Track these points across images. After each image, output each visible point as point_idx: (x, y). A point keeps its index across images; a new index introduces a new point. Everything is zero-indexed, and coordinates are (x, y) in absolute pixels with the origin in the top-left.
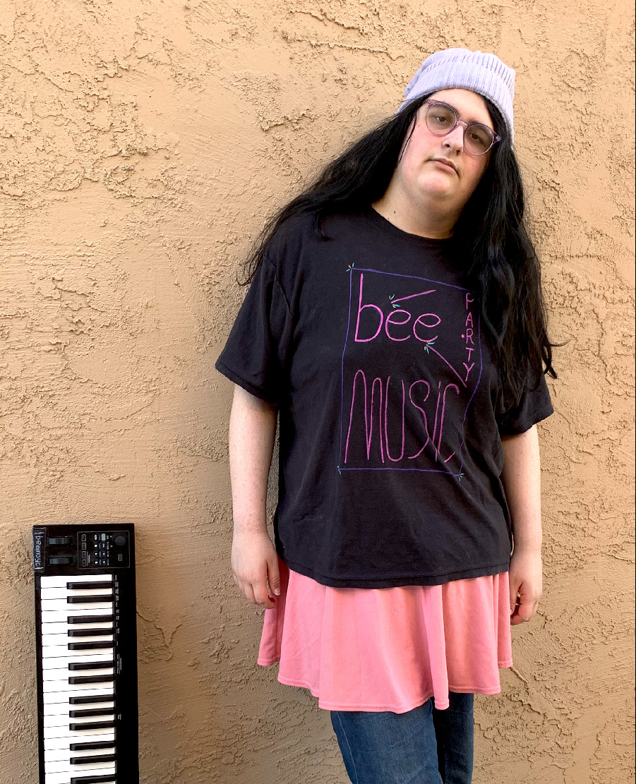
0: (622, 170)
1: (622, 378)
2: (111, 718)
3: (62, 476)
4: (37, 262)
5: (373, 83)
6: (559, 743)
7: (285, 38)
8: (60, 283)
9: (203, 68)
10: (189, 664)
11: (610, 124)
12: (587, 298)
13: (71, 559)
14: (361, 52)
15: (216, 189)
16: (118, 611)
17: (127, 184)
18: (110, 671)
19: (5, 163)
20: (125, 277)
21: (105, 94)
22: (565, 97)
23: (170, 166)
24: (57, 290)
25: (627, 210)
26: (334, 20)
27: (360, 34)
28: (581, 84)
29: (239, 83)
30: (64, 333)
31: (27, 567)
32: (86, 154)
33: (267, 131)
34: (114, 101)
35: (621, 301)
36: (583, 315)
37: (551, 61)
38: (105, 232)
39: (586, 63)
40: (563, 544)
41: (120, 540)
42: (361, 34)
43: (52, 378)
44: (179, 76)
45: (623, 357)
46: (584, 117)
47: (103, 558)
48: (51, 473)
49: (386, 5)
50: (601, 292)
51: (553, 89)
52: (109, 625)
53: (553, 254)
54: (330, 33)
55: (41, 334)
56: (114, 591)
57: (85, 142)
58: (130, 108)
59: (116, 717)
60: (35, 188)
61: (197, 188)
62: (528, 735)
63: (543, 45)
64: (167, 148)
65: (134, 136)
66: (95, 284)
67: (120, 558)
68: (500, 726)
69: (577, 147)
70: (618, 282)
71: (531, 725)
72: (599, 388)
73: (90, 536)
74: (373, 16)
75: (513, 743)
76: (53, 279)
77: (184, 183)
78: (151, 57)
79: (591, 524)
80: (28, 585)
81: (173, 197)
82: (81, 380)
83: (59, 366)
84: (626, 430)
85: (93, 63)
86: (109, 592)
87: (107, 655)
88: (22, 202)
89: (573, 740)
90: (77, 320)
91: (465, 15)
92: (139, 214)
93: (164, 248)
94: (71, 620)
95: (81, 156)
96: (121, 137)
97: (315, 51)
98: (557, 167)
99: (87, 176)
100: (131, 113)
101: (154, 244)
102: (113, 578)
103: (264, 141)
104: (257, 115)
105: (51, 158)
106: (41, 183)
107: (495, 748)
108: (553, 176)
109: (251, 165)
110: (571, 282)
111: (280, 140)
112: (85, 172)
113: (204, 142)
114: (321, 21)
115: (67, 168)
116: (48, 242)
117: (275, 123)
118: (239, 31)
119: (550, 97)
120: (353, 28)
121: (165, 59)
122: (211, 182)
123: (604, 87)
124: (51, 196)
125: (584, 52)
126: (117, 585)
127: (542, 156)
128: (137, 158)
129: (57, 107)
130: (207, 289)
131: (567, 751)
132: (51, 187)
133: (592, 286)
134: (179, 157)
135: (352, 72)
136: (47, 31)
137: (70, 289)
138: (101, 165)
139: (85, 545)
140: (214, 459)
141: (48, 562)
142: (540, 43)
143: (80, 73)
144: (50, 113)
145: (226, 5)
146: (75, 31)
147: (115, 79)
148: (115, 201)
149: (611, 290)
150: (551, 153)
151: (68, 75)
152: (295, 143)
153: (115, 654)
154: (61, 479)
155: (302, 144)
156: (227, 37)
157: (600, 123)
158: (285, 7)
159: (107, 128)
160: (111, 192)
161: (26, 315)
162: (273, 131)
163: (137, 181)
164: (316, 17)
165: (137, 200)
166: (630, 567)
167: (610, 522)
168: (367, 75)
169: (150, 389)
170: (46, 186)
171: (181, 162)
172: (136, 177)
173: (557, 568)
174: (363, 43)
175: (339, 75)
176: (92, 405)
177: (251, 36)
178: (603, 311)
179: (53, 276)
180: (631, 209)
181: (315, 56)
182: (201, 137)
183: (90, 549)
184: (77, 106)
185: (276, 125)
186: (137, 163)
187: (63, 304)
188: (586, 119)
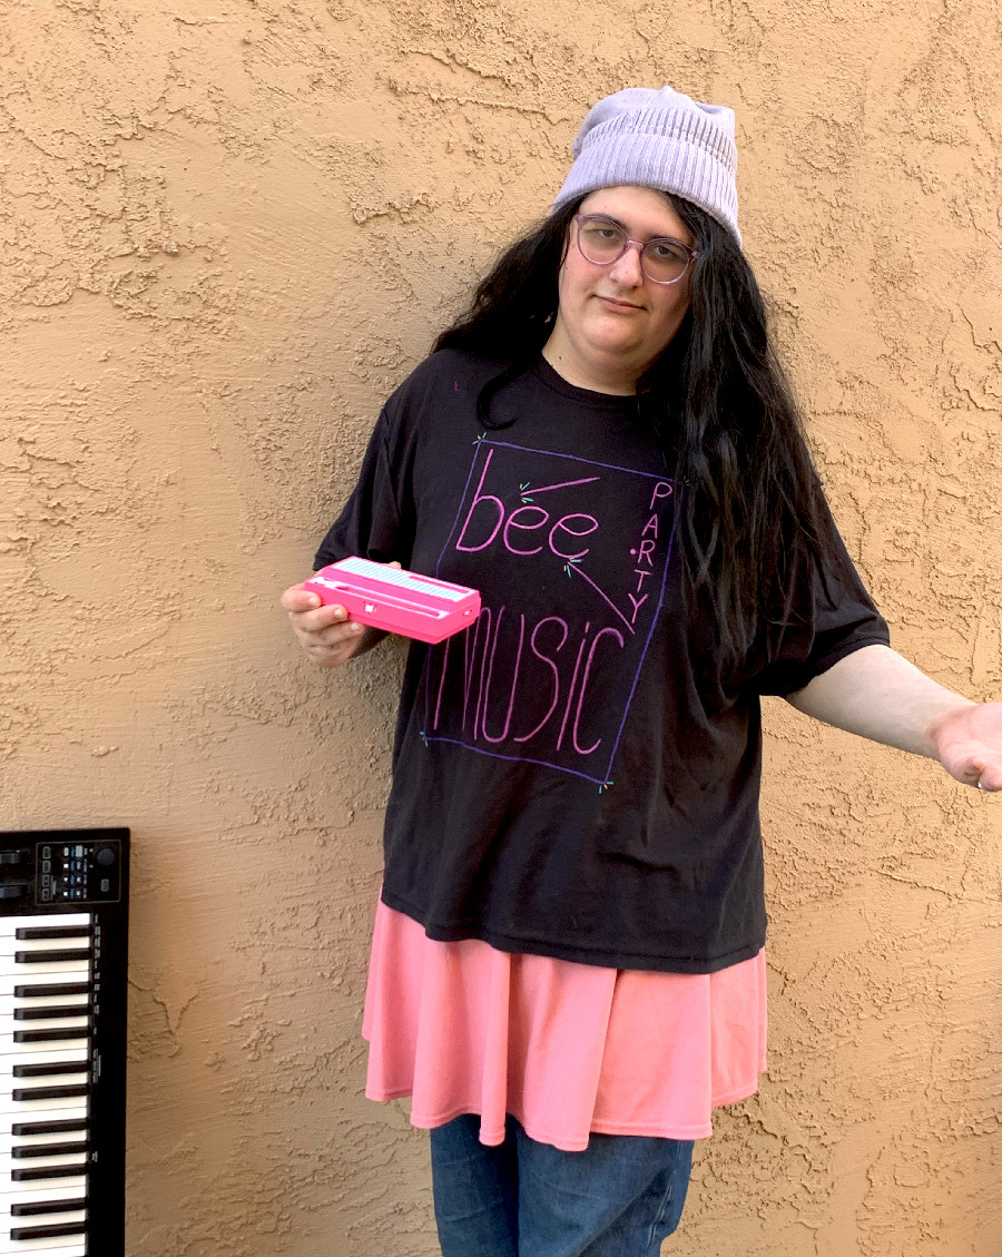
0: (890, 288)
1: (896, 595)
2: (81, 1159)
3: (15, 751)
5: (522, 157)
6: (807, 1185)
7: (393, 89)
8: (31, 446)
9: (268, 127)
10: (207, 1062)
11: (872, 221)
12: (841, 476)
13: (24, 889)
14: (506, 111)
15: (282, 308)
16: (97, 976)
17: (146, 298)
18: (81, 1079)
20: (135, 439)
21: (116, 164)
22: (807, 182)
23: (212, 272)
24: (26, 458)
25: (899, 346)
26: (466, 64)
27: (503, 86)
28: (828, 163)
29: (320, 153)
30: (31, 524)
32: (82, 252)
33: (363, 223)
34: (130, 174)
35: (892, 481)
36: (835, 501)
37: (785, 130)
38: (108, 370)
39: (837, 134)
40: (811, 856)
41: (105, 855)
42: (507, 85)
43: (9, 593)
44: (231, 141)
45: (896, 565)
46: (833, 211)
47: (78, 886)
49: (544, 44)
50: (862, 467)
51: (788, 169)
52: (83, 1000)
54: (461, 83)
56: (92, 942)
57: (80, 234)
58: (153, 186)
59: (90, 1157)
61: (253, 306)
62: (758, 1172)
63: (774, 107)
64: (210, 245)
65: (158, 225)
66: (87, 448)
67: (104, 885)
68: (713, 1159)
69: (825, 253)
70: (886, 453)
71: (762, 1156)
73: (57, 851)
74: (523, 61)
75: (734, 1187)
76: (21, 440)
77: (233, 298)
78: (189, 111)
79: (853, 825)
81: (215, 318)
82: (54, 597)
83: (20, 575)
85: (100, 118)
86: (83, 943)
87: (78, 1051)
89: (830, 1179)
90: (55, 504)
91: (659, 62)
92: (159, 339)
93: (198, 395)
94: (21, 991)
95: (72, 254)
96: (138, 228)
97: (437, 108)
98: (794, 283)
99: (82, 284)
100: (154, 192)
101: (182, 388)
102: (93, 919)
103: (360, 239)
104: (348, 200)
105: (28, 256)
106: (8, 294)
107: (704, 1196)
108: (788, 296)
109: (337, 274)
111: (382, 239)
112: (79, 279)
113: (265, 238)
114: (448, 65)
115: (52, 273)
116: (16, 383)
117: (375, 213)
118: (325, 78)
119: (784, 181)
120: (494, 77)
121: (210, 115)
122: (274, 297)
123: (863, 168)
124: (24, 314)
125: (834, 118)
126: (98, 931)
127: (773, 266)
128: (160, 260)
129: (39, 181)
130: (262, 457)
131: (820, 1198)
132: (24, 300)
133: (847, 458)
134: (226, 259)
135: (491, 141)
136: (32, 70)
137: (46, 456)
138: (104, 269)
139: (47, 864)
142: (769, 104)
143: (79, 133)
144: (29, 189)
145: (305, 40)
146: (74, 71)
147: (133, 142)
148: (123, 323)
149: (876, 464)
150: (785, 262)
151: (60, 135)
152: (404, 243)
153: (91, 1048)
154: (13, 755)
155: (415, 245)
156: (306, 87)
157: (857, 219)
158: (392, 44)
159: (118, 215)
160: (118, 310)
162: (371, 224)
163: (160, 294)
164: (440, 60)
165: (159, 323)
166: (913, 892)
167: (882, 821)
168: (514, 145)
169: (165, 610)
170: (18, 297)
171: (230, 267)
172: (158, 288)
173: (802, 896)
174: (509, 98)
175: (472, 145)
176: (70, 636)
177: (341, 84)
178: (864, 493)
179: (20, 435)
180: (906, 345)
181: (437, 116)
182: (261, 231)
183: (57, 871)
184: (72, 180)
185: (377, 215)
186: (162, 268)
187: (35, 479)
188: (837, 213)
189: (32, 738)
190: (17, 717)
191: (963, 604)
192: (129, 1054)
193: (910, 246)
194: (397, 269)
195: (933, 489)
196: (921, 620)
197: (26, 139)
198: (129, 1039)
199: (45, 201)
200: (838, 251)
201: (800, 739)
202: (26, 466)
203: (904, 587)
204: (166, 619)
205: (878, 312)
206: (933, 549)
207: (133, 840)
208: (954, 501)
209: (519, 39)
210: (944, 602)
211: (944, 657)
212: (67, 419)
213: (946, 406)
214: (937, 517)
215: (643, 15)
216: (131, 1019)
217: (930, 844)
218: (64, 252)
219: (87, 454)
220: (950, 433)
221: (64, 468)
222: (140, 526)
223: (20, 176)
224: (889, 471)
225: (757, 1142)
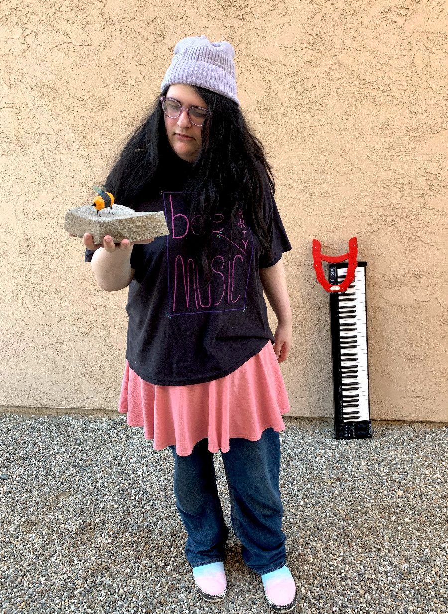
3: (417, 247)
4: (419, 162)
8: (427, 170)
19: (411, 124)
30: (425, 190)
43: (418, 208)
55: (416, 191)
60: (422, 133)
76: (425, 168)
82: (430, 209)
83: (421, 203)
88: (416, 139)
90: (432, 185)
99: (443, 127)
105: (430, 120)
115: (436, 124)
116: (424, 154)
124: (428, 136)
129: (435, 100)
132: (428, 132)
136: (435, 71)
137: (431, 172)
144: (432, 103)
161: (411, 183)
176: (433, 219)
187: (427, 179)
189: (421, 244)
190: (418, 239)
197: (432, 90)
199: (435, 106)
202: (425, 175)
212: (436, 163)
218: (439, 119)
219: (441, 172)
221: (435, 175)
223: (430, 100)
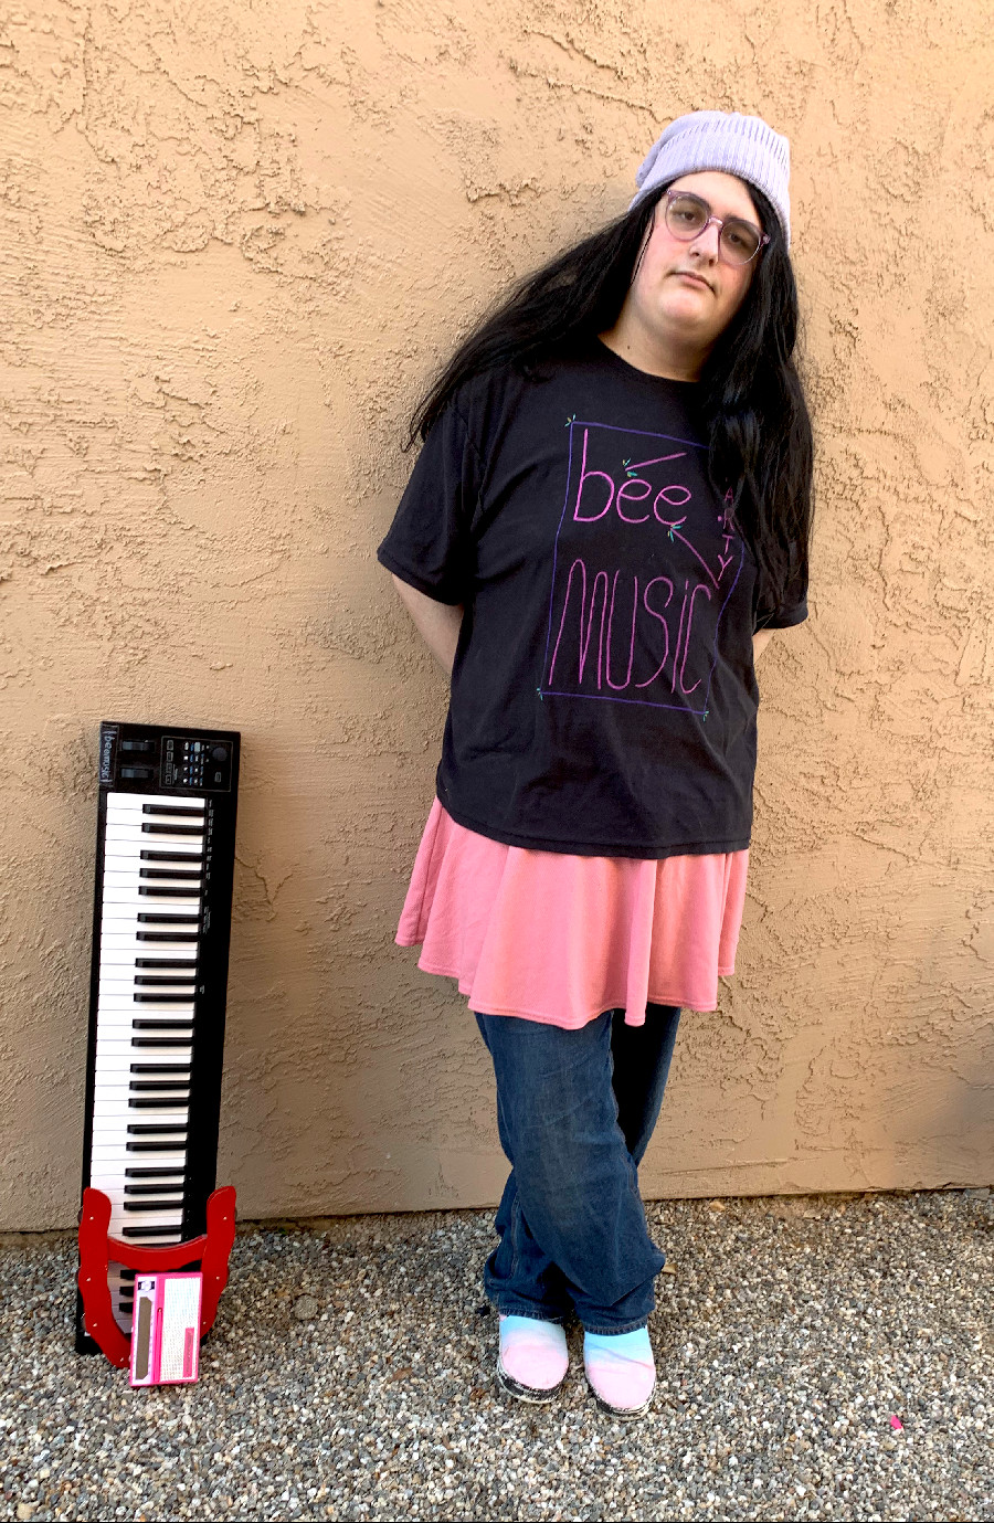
0: (941, 319)
1: (904, 603)
2: (191, 990)
4: (134, 350)
6: (761, 1067)
7: (514, 69)
8: (167, 384)
9: (395, 97)
10: (297, 928)
11: (935, 252)
12: (874, 490)
13: (151, 773)
14: (615, 104)
15: (396, 276)
16: (210, 849)
17: (273, 253)
18: (193, 929)
19: (101, 200)
20: (257, 388)
21: (251, 117)
22: (882, 208)
23: (334, 235)
24: (161, 396)
25: (941, 375)
26: (583, 51)
27: (616, 78)
28: (903, 190)
29: (442, 127)
30: (165, 457)
31: (88, 777)
32: (218, 202)
33: (475, 201)
34: (265, 128)
35: (916, 499)
36: (866, 513)
37: (869, 153)
38: (237, 320)
39: (915, 162)
40: (799, 816)
41: (220, 753)
42: (619, 77)
43: (144, 518)
44: (359, 105)
46: (902, 239)
47: (196, 775)
48: (131, 651)
49: (658, 39)
50: (893, 484)
51: (867, 193)
52: (197, 867)
53: (838, 425)
54: (576, 70)
55: (133, 455)
56: (206, 821)
57: (217, 184)
58: (285, 143)
59: (198, 989)
60: (142, 241)
61: (370, 272)
62: (724, 1055)
63: (862, 128)
64: (334, 208)
65: (288, 184)
66: (214, 392)
67: (218, 777)
68: (690, 1041)
69: (888, 280)
70: (915, 473)
71: (730, 1043)
72: (873, 613)
73: (179, 744)
74: (636, 54)
75: (705, 1064)
76: (157, 378)
77: (352, 261)
78: (322, 70)
79: (839, 793)
80: (88, 802)
81: (335, 280)
82: (182, 526)
83: (153, 503)
84: (899, 674)
85: (239, 67)
86: (199, 822)
87: (192, 907)
88: (122, 261)
89: (780, 1066)
91: (762, 70)
92: (285, 297)
93: (316, 352)
94: (146, 855)
95: (208, 203)
96: (270, 183)
97: (553, 93)
98: (857, 304)
99: (217, 234)
100: (287, 150)
101: (301, 345)
102: (207, 803)
103: (471, 217)
104: (462, 177)
105: (168, 201)
106: (150, 237)
107: (680, 1068)
108: (850, 317)
109: (448, 249)
110: (856, 466)
111: (491, 218)
112: (214, 229)
113: (385, 206)
114: (565, 50)
115: (190, 219)
116: (154, 324)
117: (487, 192)
118: (451, 50)
119: (861, 204)
120: (608, 67)
121: (342, 76)
122: (389, 265)
123: (934, 199)
125: (915, 145)
126: (211, 813)
127: (840, 287)
128: (290, 218)
130: (368, 416)
131: (769, 1078)
132: (165, 244)
133: (881, 475)
134: (348, 223)
135: (599, 132)
137: (179, 395)
138: (237, 221)
139: (170, 755)
140: (356, 654)
141: (119, 773)
142: (858, 125)
143: (219, 81)
144: (171, 133)
145: (435, 8)
146: (217, 17)
147: (270, 96)
148: (252, 276)
149: (906, 482)
150: (852, 284)
151: (202, 81)
152: (511, 226)
153: (203, 905)
154: (144, 661)
155: (520, 227)
156: (433, 56)
157: (922, 250)
158: (518, 23)
159: (252, 168)
160: (249, 263)
161: (114, 426)
162: (483, 203)
163: (287, 251)
164: (559, 44)
165: (285, 279)
166: (880, 853)
167: (863, 792)
168: (620, 139)
169: (277, 549)
170: (158, 241)
171: (351, 231)
172: (286, 245)
173: (789, 846)
174: (619, 91)
175: (583, 135)
176: (195, 562)
177: (466, 59)
178: (891, 510)
179: (157, 373)
180: (947, 376)
181: (553, 102)
182: (382, 199)
183: (178, 762)
184: (211, 129)
185: (489, 195)
186: (289, 225)
187: (168, 416)
188: (904, 242)
189: (160, 648)
190: (148, 628)
191: (960, 615)
192: (233, 915)
193: (965, 281)
194: (502, 250)
195: (951, 510)
196: (922, 626)
197: (170, 81)
198: (234, 904)
199: (186, 147)
200: (900, 279)
201: (805, 718)
202: (160, 403)
203: (914, 596)
204: (277, 556)
205: (927, 341)
206: (943, 564)
207: (242, 744)
208: (966, 523)
209: (636, 31)
210: (945, 611)
211: (936, 660)
212: (198, 363)
213: (973, 436)
214: (950, 537)
215: (753, 19)
216: (236, 887)
217: (899, 814)
219: (214, 397)
220: (971, 461)
221: (194, 409)
222: (258, 469)
223: (163, 120)
224: (916, 490)
225: (727, 1032)
